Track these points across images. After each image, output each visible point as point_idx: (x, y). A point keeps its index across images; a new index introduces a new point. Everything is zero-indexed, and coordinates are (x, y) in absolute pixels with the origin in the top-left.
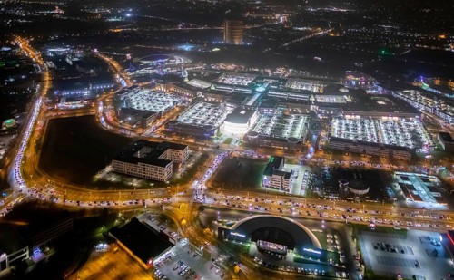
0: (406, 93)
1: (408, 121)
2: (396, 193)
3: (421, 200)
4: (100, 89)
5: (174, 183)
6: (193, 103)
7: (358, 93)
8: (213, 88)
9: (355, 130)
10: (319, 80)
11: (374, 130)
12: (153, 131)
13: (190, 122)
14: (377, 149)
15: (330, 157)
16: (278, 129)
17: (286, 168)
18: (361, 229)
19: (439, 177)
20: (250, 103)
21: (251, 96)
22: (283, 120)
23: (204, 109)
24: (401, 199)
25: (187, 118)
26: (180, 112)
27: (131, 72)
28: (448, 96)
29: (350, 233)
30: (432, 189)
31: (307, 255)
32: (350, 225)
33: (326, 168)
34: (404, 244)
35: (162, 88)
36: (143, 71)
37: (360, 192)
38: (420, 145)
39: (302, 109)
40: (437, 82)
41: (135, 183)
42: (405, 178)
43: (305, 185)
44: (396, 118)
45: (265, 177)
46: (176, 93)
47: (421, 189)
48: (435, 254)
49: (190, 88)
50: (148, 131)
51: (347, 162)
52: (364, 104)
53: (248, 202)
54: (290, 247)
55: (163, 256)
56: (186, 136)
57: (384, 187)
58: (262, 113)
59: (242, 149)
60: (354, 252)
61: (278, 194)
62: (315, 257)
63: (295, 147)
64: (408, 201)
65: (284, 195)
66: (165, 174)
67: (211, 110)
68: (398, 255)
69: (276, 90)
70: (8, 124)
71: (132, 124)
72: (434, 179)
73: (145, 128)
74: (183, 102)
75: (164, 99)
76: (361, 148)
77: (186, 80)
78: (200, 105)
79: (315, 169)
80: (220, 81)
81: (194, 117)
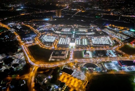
0: (105, 30)
1: (107, 37)
3: (113, 55)
4: (34, 37)
5: (66, 59)
6: (59, 38)
7: (95, 31)
8: (62, 33)
10: (86, 28)
11: (101, 41)
13: (61, 43)
15: (94, 48)
16: (82, 43)
18: (104, 62)
21: (72, 35)
22: (81, 40)
23: (63, 40)
24: (109, 55)
29: (102, 63)
30: (114, 53)
32: (102, 62)
33: (94, 51)
34: (111, 64)
37: (102, 55)
38: (110, 43)
39: (85, 37)
41: (58, 60)
42: (109, 51)
44: (104, 37)
45: (84, 55)
47: (112, 53)
48: (116, 65)
49: (56, 34)
51: (98, 49)
52: (97, 34)
54: (94, 68)
55: (73, 73)
56: (63, 47)
57: (106, 54)
58: (76, 39)
60: (104, 67)
61: (87, 58)
62: (98, 69)
63: (86, 46)
65: (89, 58)
66: (64, 57)
67: (65, 40)
68: (111, 66)
69: (77, 32)
70: (19, 50)
71: (49, 46)
72: (114, 51)
73: (52, 46)
74: (57, 38)
75: (52, 38)
76: (100, 45)
77: (54, 31)
78: (61, 38)
79: (92, 52)
80: (62, 31)
81: (62, 42)
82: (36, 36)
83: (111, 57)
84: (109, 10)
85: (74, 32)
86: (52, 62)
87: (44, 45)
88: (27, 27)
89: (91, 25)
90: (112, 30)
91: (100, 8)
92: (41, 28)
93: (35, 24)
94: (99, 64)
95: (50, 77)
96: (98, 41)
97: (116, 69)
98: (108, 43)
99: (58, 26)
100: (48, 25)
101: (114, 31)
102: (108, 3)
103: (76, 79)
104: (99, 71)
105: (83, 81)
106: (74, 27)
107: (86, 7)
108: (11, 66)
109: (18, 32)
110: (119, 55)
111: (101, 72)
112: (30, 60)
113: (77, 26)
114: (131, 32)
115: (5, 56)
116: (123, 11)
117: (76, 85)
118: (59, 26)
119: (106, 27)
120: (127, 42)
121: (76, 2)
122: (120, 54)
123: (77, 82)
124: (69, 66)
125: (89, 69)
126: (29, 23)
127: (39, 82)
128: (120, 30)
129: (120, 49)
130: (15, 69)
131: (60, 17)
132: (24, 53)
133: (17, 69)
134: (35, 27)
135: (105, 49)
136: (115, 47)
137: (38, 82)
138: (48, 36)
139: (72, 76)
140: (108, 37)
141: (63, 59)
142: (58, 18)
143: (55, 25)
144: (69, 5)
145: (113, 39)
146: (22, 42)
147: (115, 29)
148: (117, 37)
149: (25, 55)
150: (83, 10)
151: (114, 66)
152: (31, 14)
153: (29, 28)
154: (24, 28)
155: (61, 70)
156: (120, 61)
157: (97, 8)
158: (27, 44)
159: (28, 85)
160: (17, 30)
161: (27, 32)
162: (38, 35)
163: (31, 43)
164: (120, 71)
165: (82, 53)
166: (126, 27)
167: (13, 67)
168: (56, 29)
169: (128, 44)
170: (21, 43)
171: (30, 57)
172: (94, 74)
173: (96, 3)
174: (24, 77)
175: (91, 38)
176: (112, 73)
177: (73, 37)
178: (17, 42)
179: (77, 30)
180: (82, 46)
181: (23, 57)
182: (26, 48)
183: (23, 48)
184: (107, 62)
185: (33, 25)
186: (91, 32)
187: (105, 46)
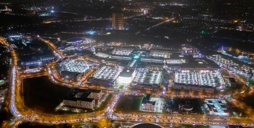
0: (214, 57)
1: (214, 72)
2: (206, 109)
3: (217, 112)
4: (47, 61)
5: (97, 110)
6: (100, 67)
7: (189, 57)
8: (110, 57)
9: (186, 78)
10: (169, 50)
11: (196, 78)
12: (81, 83)
13: (100, 77)
14: (197, 88)
15: (173, 93)
16: (147, 79)
17: (152, 99)
18: (189, 126)
19: (226, 100)
20: (131, 66)
21: (132, 61)
22: (149, 74)
23: (107, 70)
24: (208, 112)
25: (98, 75)
26: (93, 72)
27: (62, 49)
28: (235, 57)
30: (222, 106)
33: (172, 98)
35: (81, 58)
36: (69, 49)
37: (189, 110)
38: (219, 85)
39: (159, 68)
40: (230, 49)
41: (77, 111)
42: (211, 102)
43: (162, 107)
44: (208, 71)
45: (143, 105)
46: (90, 61)
47: (217, 107)
49: (97, 58)
50: (79, 84)
51: (182, 95)
52: (192, 64)
53: (135, 117)
56: (99, 85)
57: (200, 107)
58: (138, 71)
59: (129, 91)
63: (156, 88)
64: (211, 113)
65: (152, 113)
67: (111, 70)
69: (145, 57)
71: (69, 80)
72: (224, 102)
73: (76, 81)
74: (95, 66)
75: (84, 65)
76: (190, 87)
78: (104, 68)
79: (167, 99)
80: (113, 53)
81: (102, 74)
82: (51, 61)
83: (213, 116)
84: (236, 21)
85: (137, 57)
87: (61, 77)
89: (184, 46)
90: (231, 58)
96: (189, 77)
98: (214, 84)
100: (88, 42)
101: (236, 61)
107: (184, 15)
110: (234, 113)
113: (150, 46)
119: (218, 51)
122: (238, 110)
126: (52, 36)
135: (201, 97)
138: (78, 61)
141: (90, 111)
145: (229, 76)
147: (240, 57)
148: (241, 73)
165: (139, 101)
175: (173, 71)
179: (145, 54)
180: (145, 86)
186: (179, 59)
187: (204, 90)
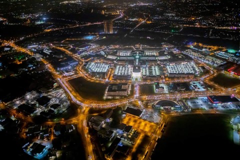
0: (187, 51)
1: (190, 63)
3: (199, 89)
4: (74, 65)
5: (129, 96)
6: (115, 66)
7: (171, 54)
8: (118, 58)
9: (175, 69)
10: (155, 49)
11: (180, 68)
13: (119, 74)
14: (184, 75)
15: (170, 80)
16: (151, 73)
17: (161, 85)
18: (186, 99)
19: (203, 81)
21: (135, 60)
22: (150, 68)
23: (121, 68)
24: (194, 89)
25: (117, 73)
26: (112, 70)
27: (79, 55)
28: (200, 50)
29: (184, 101)
30: (202, 85)
31: (176, 107)
32: (184, 99)
33: (171, 83)
34: (198, 101)
35: (98, 61)
36: (83, 54)
37: (183, 90)
38: (196, 72)
39: (155, 63)
40: (195, 44)
41: (117, 98)
42: (194, 83)
43: (167, 90)
44: (186, 63)
45: (157, 89)
46: (105, 62)
47: (198, 85)
48: (205, 102)
49: (109, 59)
50: (107, 80)
51: (176, 81)
52: (175, 59)
53: (156, 97)
54: (172, 106)
55: (141, 115)
56: (122, 80)
57: (189, 87)
58: (142, 67)
59: (142, 81)
60: (187, 105)
61: (161, 94)
62: (178, 107)
65: (163, 94)
66: (125, 93)
67: (124, 68)
68: (197, 103)
69: (142, 56)
70: (55, 85)
71: (100, 78)
72: (202, 82)
73: (105, 79)
74: (111, 66)
75: (103, 66)
76: (179, 75)
77: (106, 56)
78: (118, 67)
79: (168, 85)
80: (118, 55)
81: (120, 72)
82: (77, 65)
83: (197, 92)
84: (193, 19)
85: (137, 57)
86: (108, 100)
87: (92, 76)
88: (60, 50)
89: (164, 45)
90: (198, 52)
91: (177, 16)
92: (83, 52)
93: (73, 46)
94: (180, 101)
95: (109, 120)
96: (176, 68)
97: (204, 107)
98: (193, 71)
99: (110, 48)
100: (94, 47)
101: (202, 53)
102: (190, 6)
103: (147, 122)
104: (179, 111)
105: (157, 124)
106: (136, 48)
107: (153, 15)
108: (48, 107)
109: (47, 59)
110: (209, 89)
111: (183, 112)
112: (76, 99)
113: (140, 47)
114: (230, 53)
115: (36, 95)
116: (217, 20)
117: (147, 129)
118: (112, 47)
119: (188, 46)
120: (222, 70)
121: (135, 7)
122: (211, 87)
123: (148, 125)
124: (134, 105)
125: (165, 109)
126: (62, 44)
127: (94, 126)
128: (212, 52)
129: (211, 80)
130: (56, 111)
131: (111, 33)
132: (64, 89)
133: (58, 111)
134: (74, 51)
135: (188, 81)
136: (204, 77)
137: (92, 127)
138: (96, 63)
139: (140, 118)
140: (192, 63)
141: (125, 97)
142: (108, 34)
143: (105, 45)
144: (124, 12)
145: (200, 65)
146: (58, 73)
147: (204, 50)
148: (207, 62)
149: (66, 92)
150: (148, 20)
151: (202, 104)
152: (62, 30)
153: (63, 53)
154: (56, 52)
155: (124, 111)
156: (210, 97)
157: (172, 16)
158: (66, 77)
159: (80, 131)
160: (46, 56)
161: (61, 58)
162: (81, 63)
163: (72, 75)
164: (211, 110)
165: (152, 87)
166: (222, 47)
167: (53, 109)
168: (108, 52)
169: (223, 72)
170: (56, 76)
171: (75, 94)
172: (173, 115)
173: (171, 7)
174: (72, 121)
175: (164, 65)
176: (198, 112)
177: (137, 64)
178: (50, 74)
179: (141, 54)
180: (151, 77)
181: (63, 96)
182: (65, 82)
183: (61, 82)
184: (192, 99)
185: (70, 47)
186: (166, 55)
187: (188, 77)
